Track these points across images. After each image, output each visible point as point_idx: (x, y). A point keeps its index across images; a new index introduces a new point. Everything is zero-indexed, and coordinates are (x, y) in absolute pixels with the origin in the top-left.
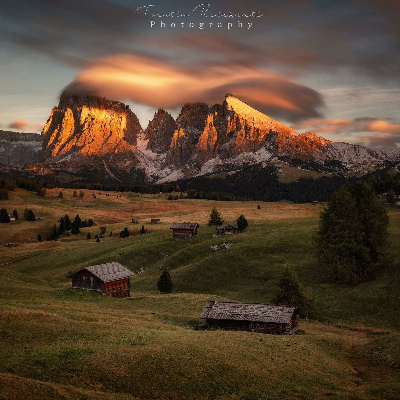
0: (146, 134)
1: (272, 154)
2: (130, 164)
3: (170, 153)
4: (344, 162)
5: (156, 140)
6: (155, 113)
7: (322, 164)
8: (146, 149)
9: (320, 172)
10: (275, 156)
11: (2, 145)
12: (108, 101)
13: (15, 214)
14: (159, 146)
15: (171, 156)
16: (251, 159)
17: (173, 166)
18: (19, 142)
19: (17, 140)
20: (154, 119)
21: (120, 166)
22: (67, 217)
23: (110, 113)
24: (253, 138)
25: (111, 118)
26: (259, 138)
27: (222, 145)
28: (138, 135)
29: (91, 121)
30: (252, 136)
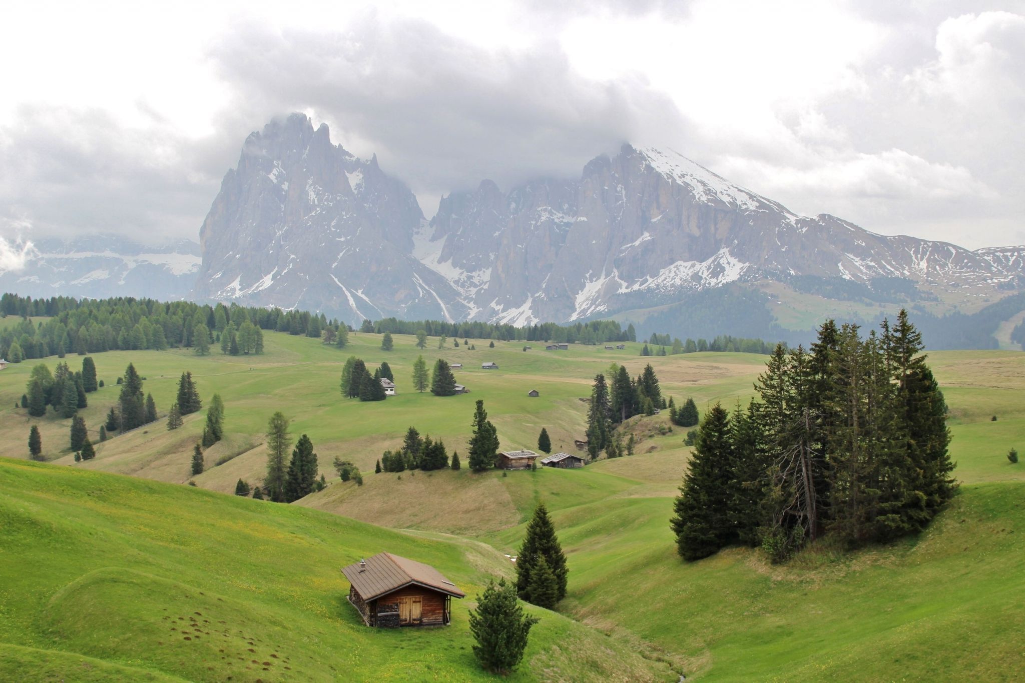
0: (434, 228)
1: (747, 264)
2: (406, 296)
3: (500, 269)
4: (917, 283)
5: (462, 240)
8: (440, 261)
10: (753, 270)
11: (103, 263)
12: (347, 154)
14: (468, 254)
15: (503, 276)
18: (142, 257)
19: (135, 251)
21: (383, 301)
23: (354, 179)
24: (699, 228)
25: (356, 192)
26: (713, 228)
27: (624, 247)
28: (415, 230)
29: (316, 199)
30: (695, 225)
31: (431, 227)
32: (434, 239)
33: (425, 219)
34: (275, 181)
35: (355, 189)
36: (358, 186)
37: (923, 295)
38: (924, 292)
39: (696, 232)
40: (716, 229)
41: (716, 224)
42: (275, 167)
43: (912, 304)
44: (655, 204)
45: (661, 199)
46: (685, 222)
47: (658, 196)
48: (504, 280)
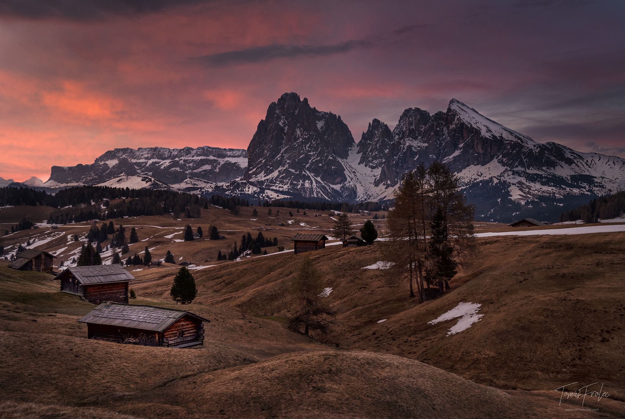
0: (359, 147)
1: (506, 167)
2: (341, 181)
3: (386, 168)
4: (596, 177)
5: (370, 153)
6: (370, 124)
7: (568, 180)
8: (359, 164)
9: (565, 189)
10: (508, 171)
11: (209, 162)
12: (318, 112)
13: (200, 230)
14: (373, 160)
15: (387, 171)
16: (480, 174)
17: (389, 182)
18: (227, 159)
19: (224, 156)
20: (368, 131)
21: (330, 183)
22: (249, 235)
23: (320, 124)
24: (482, 149)
25: (320, 130)
26: (489, 150)
27: (445, 159)
28: (350, 148)
29: (300, 134)
30: (480, 148)
31: (358, 147)
32: (358, 153)
33: (355, 143)
34: (282, 126)
35: (320, 129)
36: (322, 127)
38: (597, 183)
39: (481, 151)
40: (491, 150)
41: (491, 148)
42: (282, 119)
43: (588, 189)
44: (461, 137)
45: (464, 135)
46: (475, 147)
47: (463, 134)
48: (387, 174)
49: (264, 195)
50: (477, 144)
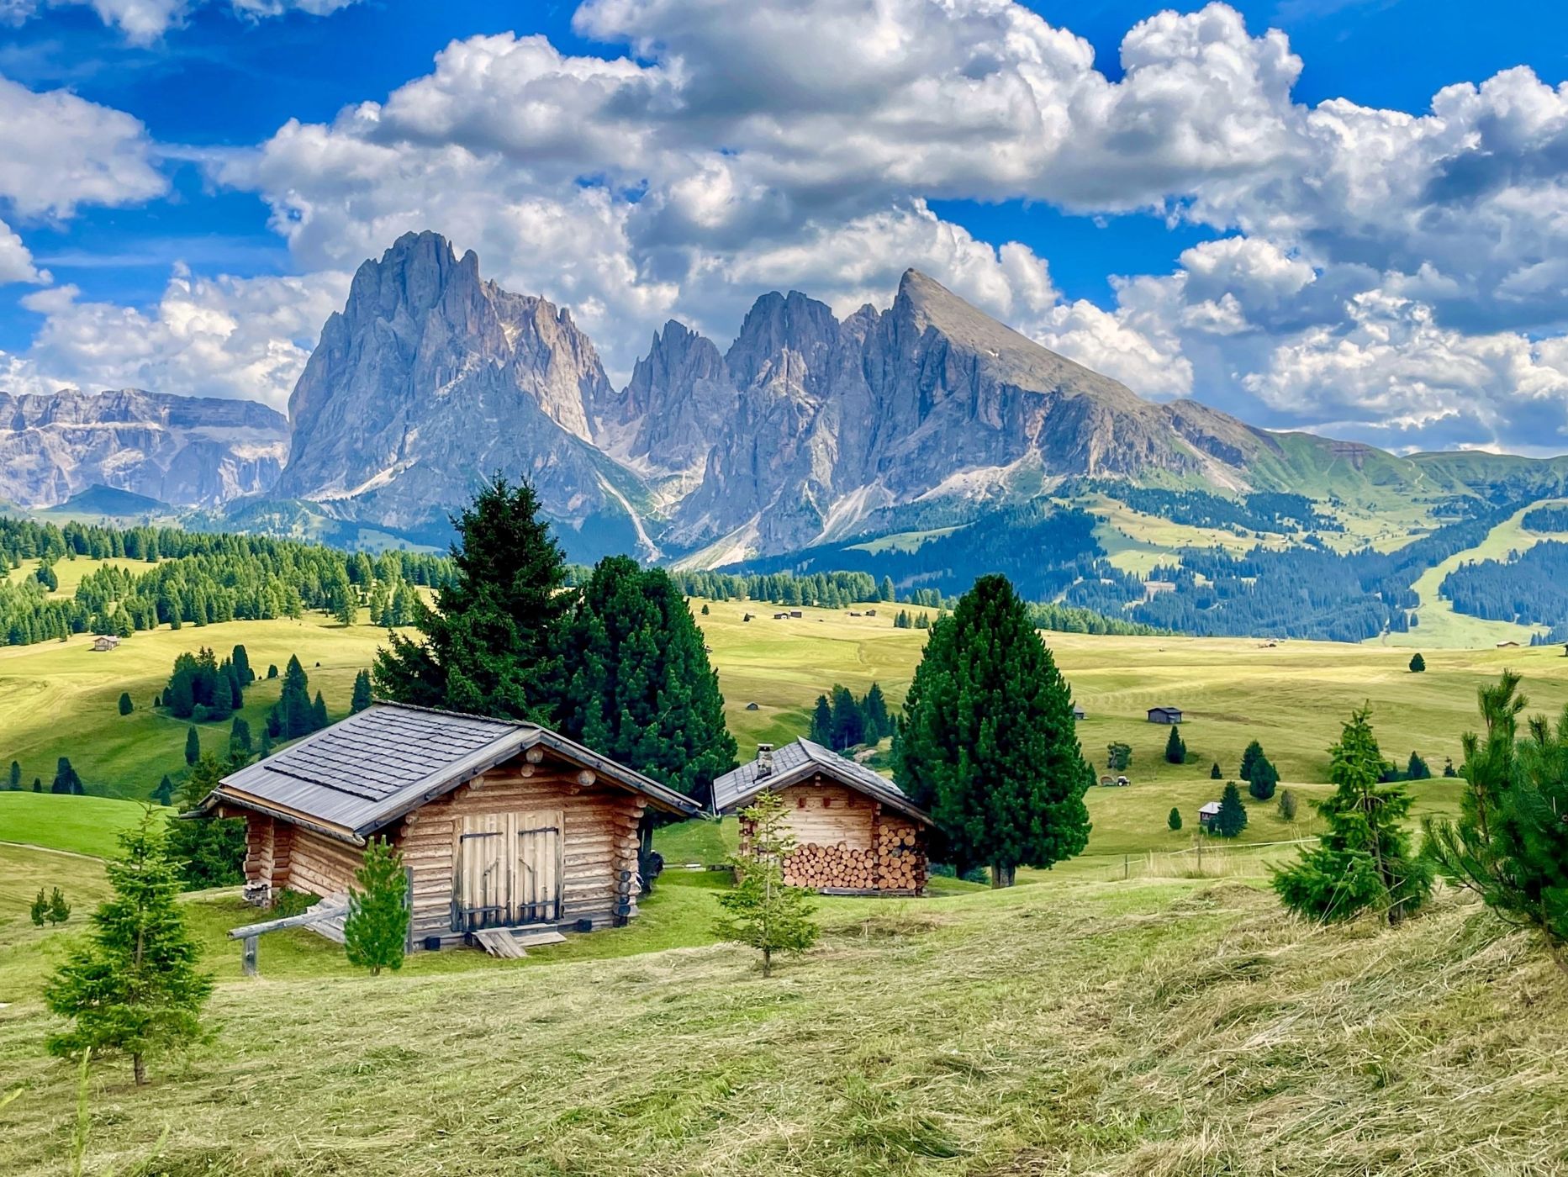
0: (625, 404)
1: (1069, 471)
2: (583, 503)
3: (718, 468)
4: (1315, 502)
5: (664, 424)
6: (656, 335)
7: (1241, 507)
8: (632, 454)
9: (1243, 534)
10: (1077, 481)
12: (502, 295)
14: (673, 445)
15: (721, 477)
16: (996, 489)
20: (650, 357)
21: (551, 510)
23: (512, 333)
24: (1002, 417)
25: (514, 352)
26: (1021, 420)
27: (893, 443)
28: (598, 407)
29: (458, 362)
30: (995, 413)
31: (621, 403)
32: (624, 421)
33: (613, 391)
34: (399, 333)
35: (514, 347)
36: (517, 342)
37: (1322, 521)
38: (1323, 517)
39: (998, 423)
41: (1025, 413)
42: (399, 312)
43: (1305, 535)
44: (939, 382)
45: (948, 375)
46: (981, 409)
47: (944, 370)
48: (722, 485)
49: (357, 545)
50: (988, 400)
